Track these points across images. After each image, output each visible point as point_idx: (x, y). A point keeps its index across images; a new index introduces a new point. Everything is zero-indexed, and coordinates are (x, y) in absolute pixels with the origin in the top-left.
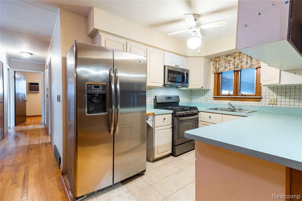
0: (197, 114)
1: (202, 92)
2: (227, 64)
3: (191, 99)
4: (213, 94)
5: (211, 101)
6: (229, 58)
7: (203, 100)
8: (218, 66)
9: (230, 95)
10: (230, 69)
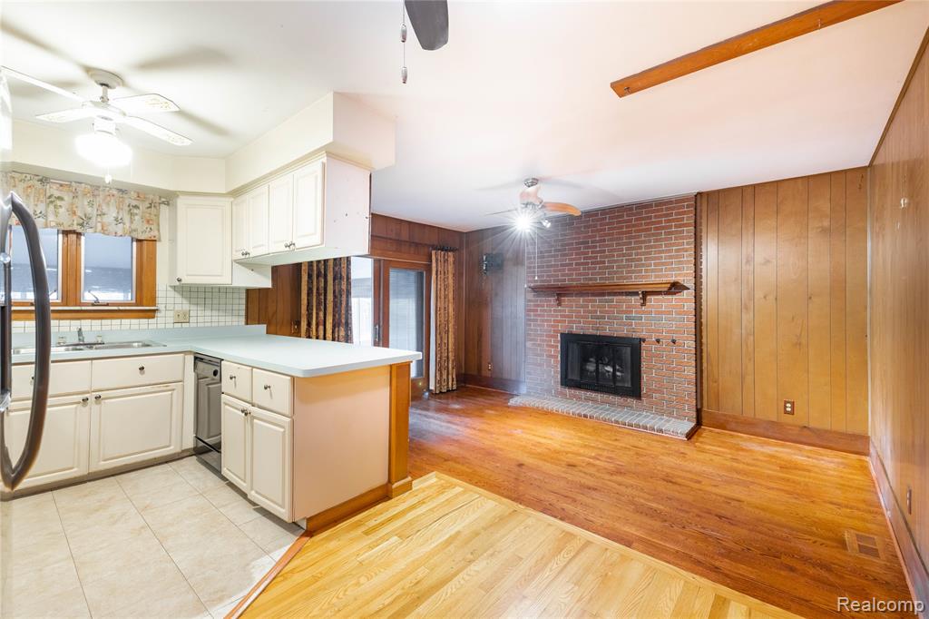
6: (53, 190)
10: (58, 224)
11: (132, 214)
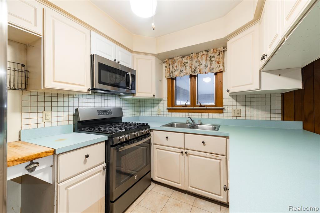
0: (148, 134)
1: (153, 102)
2: (182, 67)
3: (139, 112)
4: (167, 105)
5: (165, 113)
6: (185, 60)
7: (155, 113)
8: (171, 69)
9: (186, 106)
10: (187, 73)
11: (211, 61)
